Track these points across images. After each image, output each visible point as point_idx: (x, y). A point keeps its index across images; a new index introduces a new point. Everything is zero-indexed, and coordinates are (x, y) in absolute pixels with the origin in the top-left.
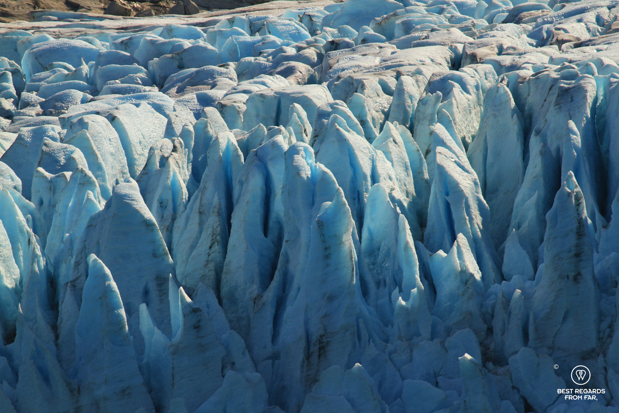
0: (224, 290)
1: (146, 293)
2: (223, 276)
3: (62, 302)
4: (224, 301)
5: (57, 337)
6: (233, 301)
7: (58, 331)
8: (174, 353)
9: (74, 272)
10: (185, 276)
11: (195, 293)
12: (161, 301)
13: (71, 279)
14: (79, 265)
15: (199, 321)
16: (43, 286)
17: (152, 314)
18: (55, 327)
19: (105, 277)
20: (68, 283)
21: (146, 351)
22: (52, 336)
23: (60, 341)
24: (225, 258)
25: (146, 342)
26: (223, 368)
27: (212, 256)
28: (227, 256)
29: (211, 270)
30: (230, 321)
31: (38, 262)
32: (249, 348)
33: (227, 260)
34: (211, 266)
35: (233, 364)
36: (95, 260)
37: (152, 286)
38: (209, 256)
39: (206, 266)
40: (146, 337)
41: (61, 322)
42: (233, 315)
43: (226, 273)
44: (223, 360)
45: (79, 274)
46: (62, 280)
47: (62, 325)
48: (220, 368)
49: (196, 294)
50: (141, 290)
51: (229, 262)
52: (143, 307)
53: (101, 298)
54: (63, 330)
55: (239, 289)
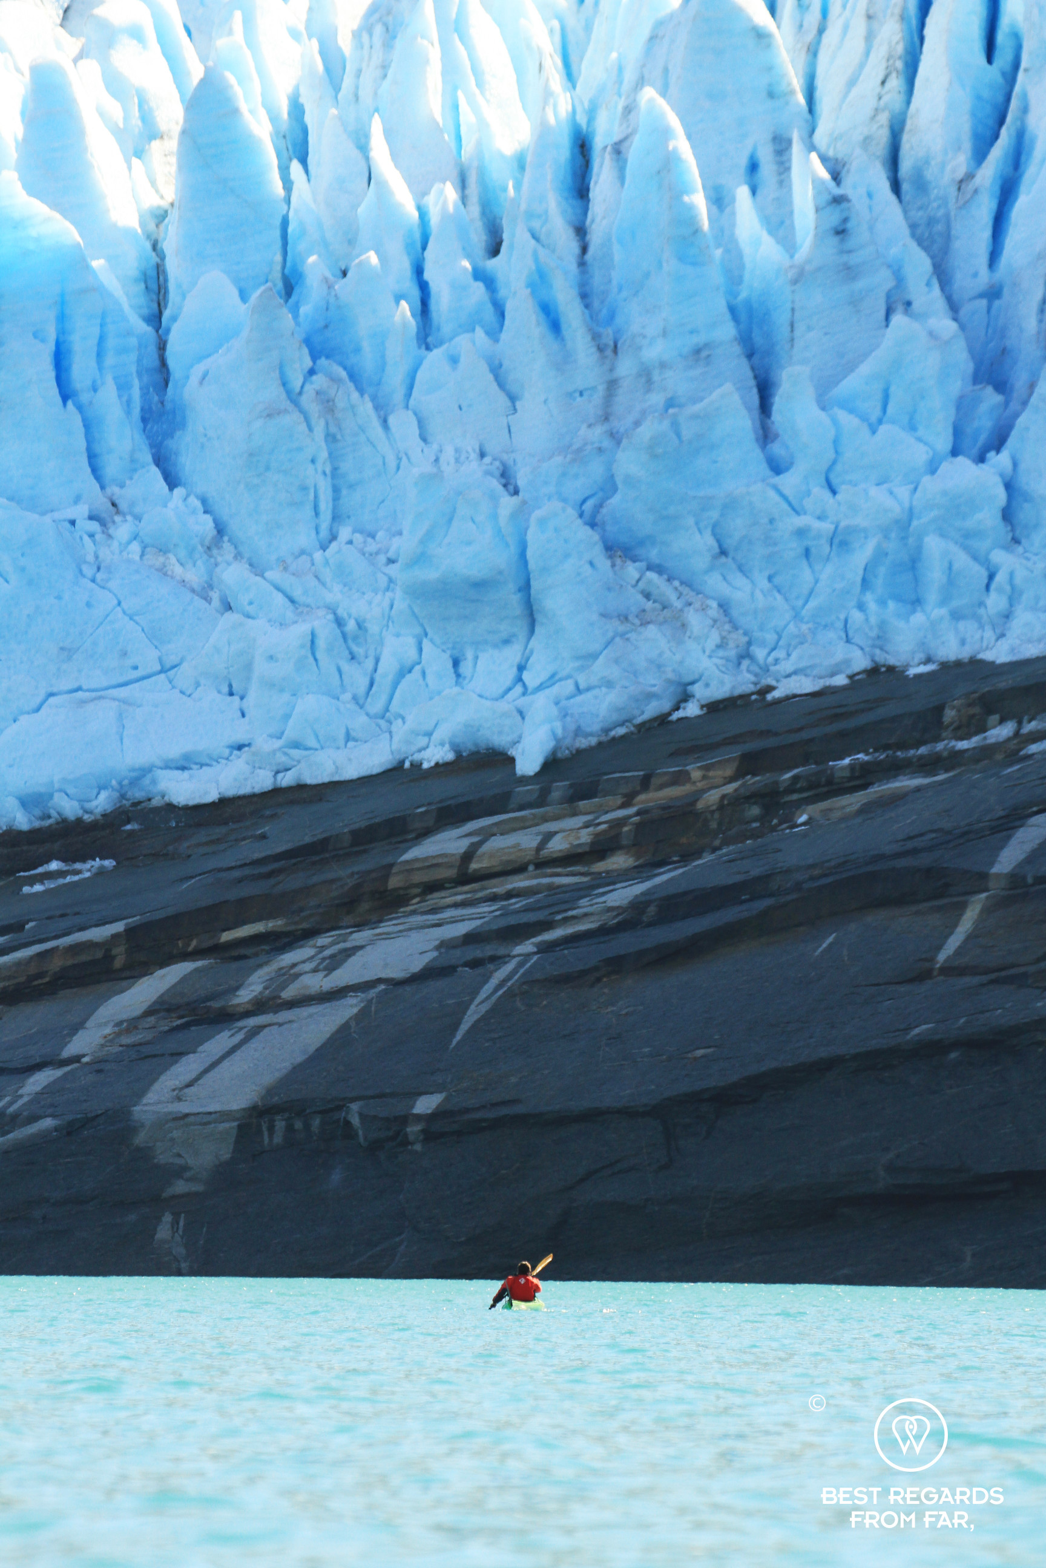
0: (906, 166)
1: (753, 167)
2: (905, 138)
3: (596, 183)
4: (905, 187)
5: (584, 249)
6: (921, 185)
7: (588, 237)
8: (795, 282)
9: (621, 125)
10: (836, 139)
11: (846, 169)
12: (781, 183)
13: (616, 138)
14: (630, 112)
15: (845, 220)
16: (564, 151)
17: (761, 210)
18: (581, 232)
19: (666, 133)
20: (606, 147)
21: (747, 276)
22: (574, 247)
23: (589, 256)
24: (908, 102)
25: (747, 260)
26: (889, 312)
27: (885, 99)
28: (914, 100)
29: (882, 126)
30: (913, 227)
31: (555, 106)
32: (942, 274)
33: (913, 106)
34: (884, 118)
35: (909, 304)
36: (651, 101)
37: (766, 156)
38: (880, 98)
39: (873, 118)
40: (747, 250)
41: (593, 221)
42: (920, 213)
43: (911, 131)
44: (888, 296)
45: (630, 130)
46: (600, 141)
47: (594, 226)
48: (883, 312)
49: (848, 171)
50: (743, 162)
51: (918, 111)
52: (743, 192)
53: (659, 172)
54: (595, 238)
55: (933, 163)
